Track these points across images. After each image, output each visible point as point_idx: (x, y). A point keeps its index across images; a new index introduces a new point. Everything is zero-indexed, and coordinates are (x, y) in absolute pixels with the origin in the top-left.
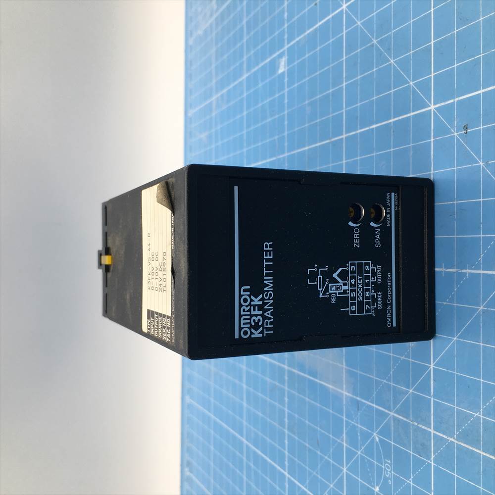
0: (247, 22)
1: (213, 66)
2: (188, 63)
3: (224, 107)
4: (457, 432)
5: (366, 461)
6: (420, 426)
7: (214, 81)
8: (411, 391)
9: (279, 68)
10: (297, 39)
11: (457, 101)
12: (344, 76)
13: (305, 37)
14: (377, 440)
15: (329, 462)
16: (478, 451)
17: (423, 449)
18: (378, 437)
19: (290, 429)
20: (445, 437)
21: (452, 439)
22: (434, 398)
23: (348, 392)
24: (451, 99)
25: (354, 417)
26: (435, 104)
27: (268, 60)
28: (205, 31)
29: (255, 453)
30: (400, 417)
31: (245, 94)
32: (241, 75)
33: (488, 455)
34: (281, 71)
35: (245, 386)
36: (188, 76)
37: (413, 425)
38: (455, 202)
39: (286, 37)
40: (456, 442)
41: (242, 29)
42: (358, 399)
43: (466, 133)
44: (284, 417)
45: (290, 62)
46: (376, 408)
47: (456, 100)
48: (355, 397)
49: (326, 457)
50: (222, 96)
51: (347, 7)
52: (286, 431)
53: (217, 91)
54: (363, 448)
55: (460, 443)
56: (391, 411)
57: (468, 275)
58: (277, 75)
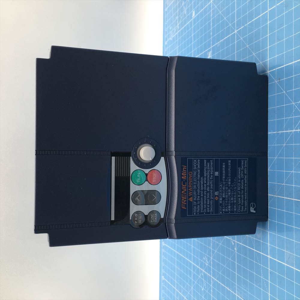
0: (194, 36)
4: (277, 192)
10: (216, 44)
11: (276, 69)
13: (220, 43)
16: (284, 198)
21: (275, 196)
22: (269, 182)
27: (204, 52)
33: (287, 198)
34: (209, 57)
38: (276, 107)
39: (211, 42)
41: (191, 38)
43: (279, 81)
51: (237, 32)
55: (278, 196)
57: (280, 133)
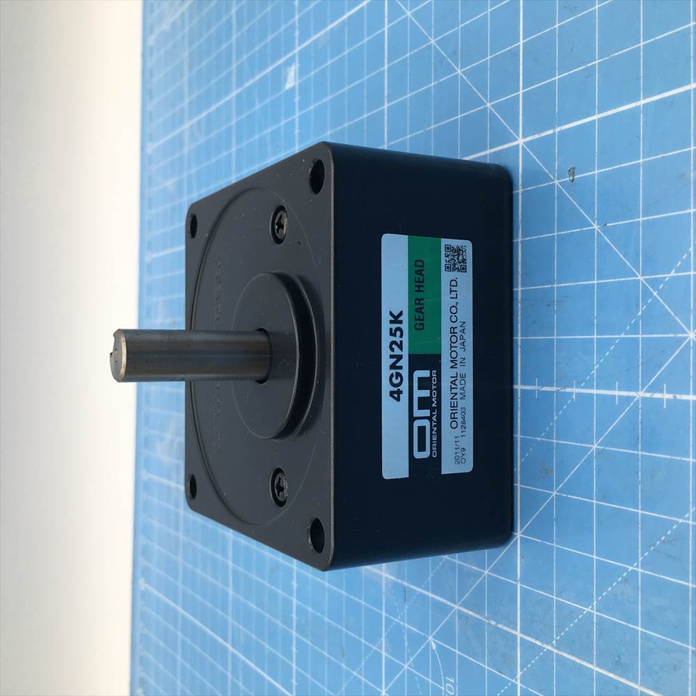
0: (237, 12)
1: (186, 78)
2: (147, 74)
3: (202, 141)
4: (557, 637)
5: (417, 679)
6: (500, 626)
7: (186, 101)
8: (486, 572)
9: (286, 80)
10: (314, 38)
11: (559, 132)
12: (386, 94)
13: (326, 33)
14: (434, 648)
15: (360, 682)
16: (589, 666)
17: (506, 662)
18: (435, 642)
19: (300, 629)
20: (538, 643)
21: (549, 647)
22: (521, 583)
23: (391, 574)
24: (549, 130)
25: (398, 610)
26: (524, 137)
27: (270, 69)
28: (174, 25)
29: (246, 665)
30: (470, 613)
31: (234, 121)
32: (227, 92)
33: (605, 673)
34: (289, 86)
35: (230, 564)
36: (147, 93)
37: (489, 624)
38: (555, 286)
39: (297, 34)
40: (555, 651)
41: (229, 21)
42: (405, 584)
43: (572, 181)
44: (291, 612)
45: (302, 71)
46: (432, 598)
47: (558, 129)
48: (399, 581)
49: (355, 673)
50: (199, 123)
52: (294, 633)
53: (190, 117)
54: (412, 659)
55: (562, 653)
56: (455, 603)
57: (574, 396)
58: (282, 92)
